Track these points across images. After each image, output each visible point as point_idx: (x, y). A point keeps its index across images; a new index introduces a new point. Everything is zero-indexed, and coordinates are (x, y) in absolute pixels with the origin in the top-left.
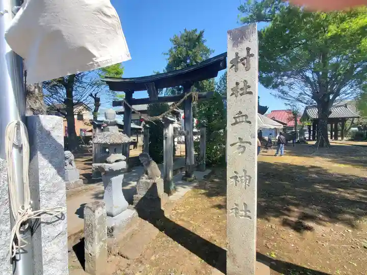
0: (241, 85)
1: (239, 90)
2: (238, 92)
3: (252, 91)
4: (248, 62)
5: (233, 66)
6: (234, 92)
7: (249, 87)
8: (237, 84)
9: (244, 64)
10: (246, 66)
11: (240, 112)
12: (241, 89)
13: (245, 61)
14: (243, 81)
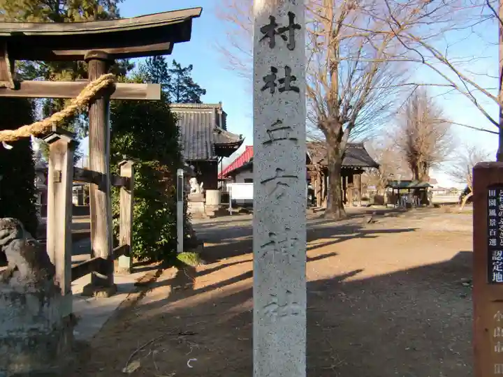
0: (281, 74)
1: (276, 82)
2: (275, 85)
3: (299, 87)
4: (292, 36)
5: (266, 36)
6: (268, 85)
7: (294, 78)
8: (274, 70)
9: (284, 38)
10: (288, 42)
11: (278, 121)
12: (281, 81)
13: (287, 33)
14: (283, 66)
